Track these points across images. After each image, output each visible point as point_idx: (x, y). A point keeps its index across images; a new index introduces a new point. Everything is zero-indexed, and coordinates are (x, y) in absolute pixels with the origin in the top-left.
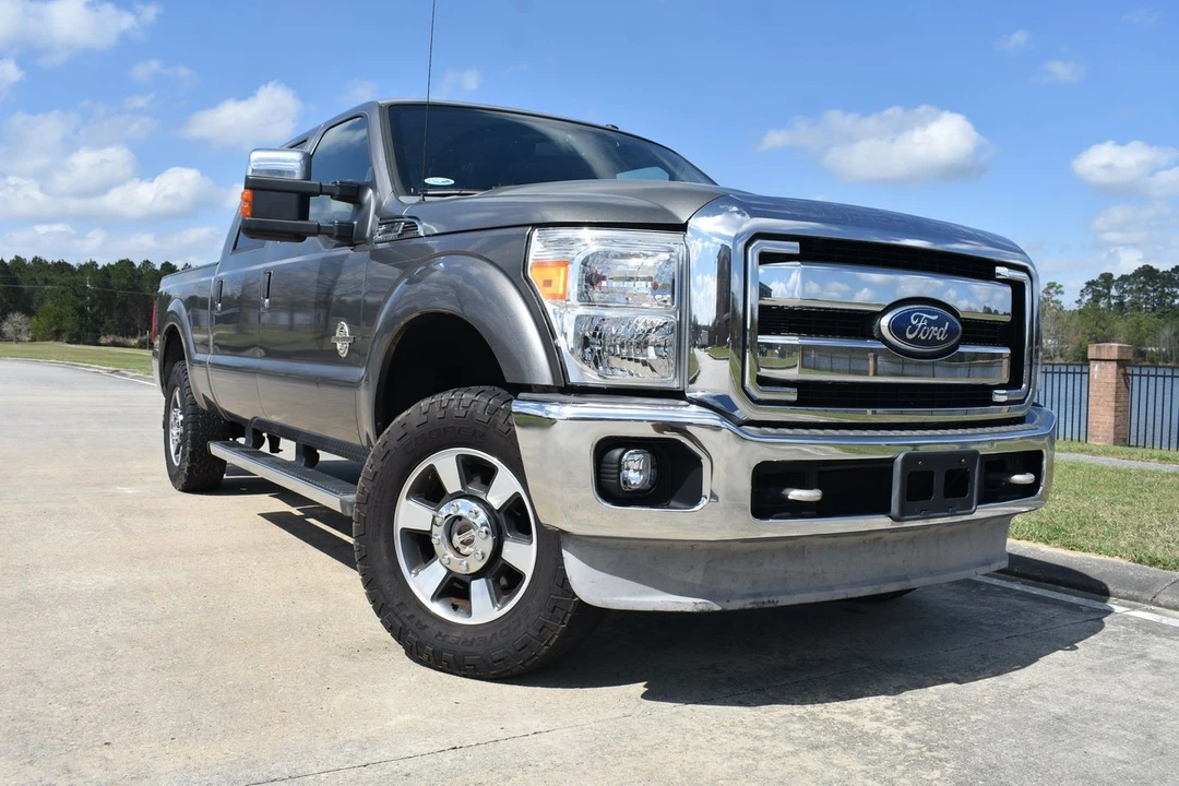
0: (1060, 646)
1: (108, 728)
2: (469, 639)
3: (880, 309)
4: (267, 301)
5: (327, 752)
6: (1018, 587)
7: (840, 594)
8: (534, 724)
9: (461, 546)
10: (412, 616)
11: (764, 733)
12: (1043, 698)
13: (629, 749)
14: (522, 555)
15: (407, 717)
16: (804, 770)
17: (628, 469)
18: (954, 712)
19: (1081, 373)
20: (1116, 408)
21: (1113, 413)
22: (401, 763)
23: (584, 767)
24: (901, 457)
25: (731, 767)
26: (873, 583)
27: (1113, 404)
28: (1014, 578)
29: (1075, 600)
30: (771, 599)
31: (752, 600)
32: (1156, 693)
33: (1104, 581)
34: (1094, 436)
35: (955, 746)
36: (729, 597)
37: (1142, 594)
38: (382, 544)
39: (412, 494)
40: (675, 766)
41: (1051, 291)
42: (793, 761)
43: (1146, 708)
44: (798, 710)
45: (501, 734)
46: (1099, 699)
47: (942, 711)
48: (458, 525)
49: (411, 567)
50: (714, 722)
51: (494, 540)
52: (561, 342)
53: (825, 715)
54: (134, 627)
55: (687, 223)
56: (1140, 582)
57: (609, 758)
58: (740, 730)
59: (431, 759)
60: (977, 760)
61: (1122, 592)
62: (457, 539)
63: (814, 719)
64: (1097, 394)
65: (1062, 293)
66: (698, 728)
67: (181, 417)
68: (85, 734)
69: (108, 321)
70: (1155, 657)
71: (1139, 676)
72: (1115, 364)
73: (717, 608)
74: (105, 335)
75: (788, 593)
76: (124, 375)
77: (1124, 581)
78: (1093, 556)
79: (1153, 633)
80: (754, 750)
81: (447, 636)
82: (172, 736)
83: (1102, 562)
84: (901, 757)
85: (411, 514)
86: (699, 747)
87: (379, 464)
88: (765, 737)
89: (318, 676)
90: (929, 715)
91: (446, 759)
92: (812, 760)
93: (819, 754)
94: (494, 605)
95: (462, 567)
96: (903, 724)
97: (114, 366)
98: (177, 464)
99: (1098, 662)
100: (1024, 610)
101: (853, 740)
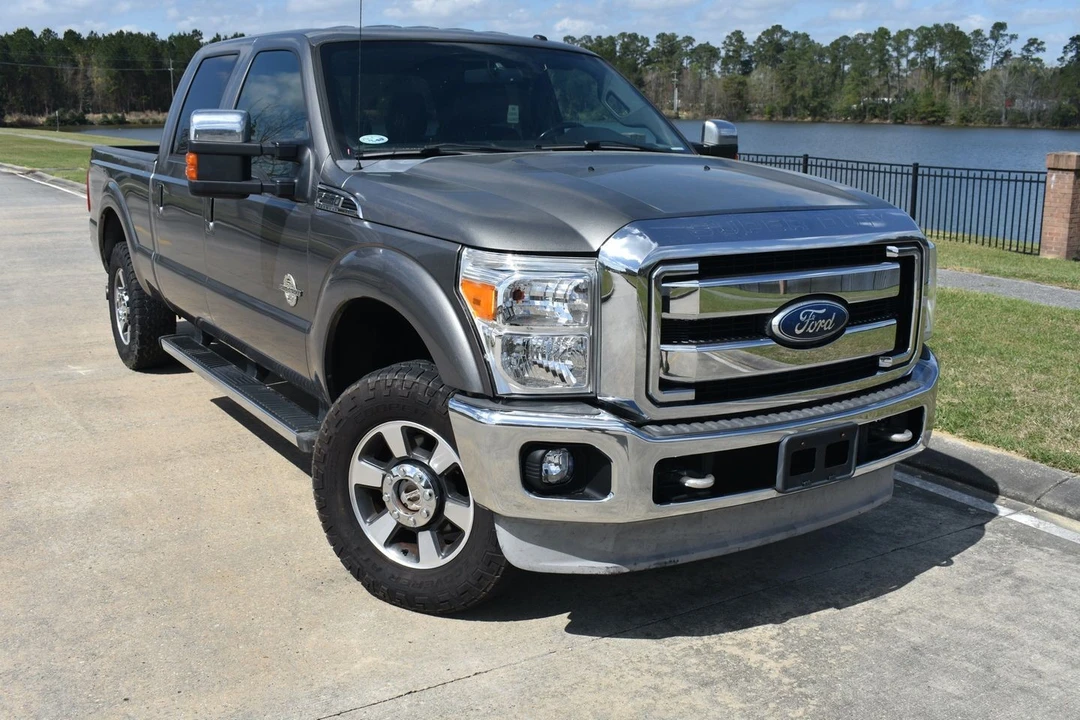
0: (938, 560)
1: (123, 683)
2: (419, 582)
3: (771, 311)
4: (211, 224)
5: (307, 701)
6: (917, 483)
7: (733, 548)
8: (475, 664)
9: (408, 503)
10: (368, 560)
11: (666, 669)
12: (908, 625)
13: (553, 689)
14: (461, 515)
15: (370, 660)
16: (693, 708)
17: (550, 462)
18: (828, 642)
19: (1038, 182)
20: (1071, 219)
21: (1067, 225)
22: (368, 710)
23: (515, 711)
24: (786, 440)
25: (634, 708)
26: (763, 535)
27: (1068, 216)
28: (916, 470)
29: (966, 499)
30: (672, 559)
31: (656, 562)
32: (1008, 618)
33: (997, 479)
34: (1046, 248)
35: (821, 680)
36: (636, 560)
37: (1029, 495)
38: (340, 498)
39: (364, 455)
40: (588, 707)
41: (1032, 48)
42: (685, 700)
43: (994, 636)
44: (696, 642)
45: (448, 677)
46: (956, 625)
47: (819, 641)
48: (404, 486)
49: (366, 516)
50: (624, 657)
51: (437, 500)
52: (490, 356)
53: (719, 648)
54: (122, 562)
55: (599, 250)
56: (1028, 481)
57: (536, 699)
58: (645, 666)
59: (390, 706)
60: (836, 696)
61: (1010, 491)
62: (405, 497)
63: (708, 652)
64: (1052, 204)
65: (1044, 50)
66: (611, 666)
67: (127, 298)
68: (106, 691)
69: (12, 99)
70: (1019, 574)
71: (999, 597)
72: (1072, 174)
73: (625, 570)
74: (10, 114)
75: (686, 552)
76: (40, 177)
77: (1015, 480)
78: (991, 450)
79: (1028, 542)
80: (654, 689)
81: (399, 578)
82: (178, 689)
83: (998, 457)
84: (775, 694)
85: (363, 473)
86: (609, 686)
87: (333, 430)
88: (666, 674)
89: (290, 615)
90: (807, 647)
91: (404, 705)
92: (700, 697)
93: (707, 691)
94: (439, 554)
95: (410, 521)
96: (782, 656)
97: (28, 164)
98: (127, 343)
99: (967, 580)
100: (916, 514)
101: (740, 674)
